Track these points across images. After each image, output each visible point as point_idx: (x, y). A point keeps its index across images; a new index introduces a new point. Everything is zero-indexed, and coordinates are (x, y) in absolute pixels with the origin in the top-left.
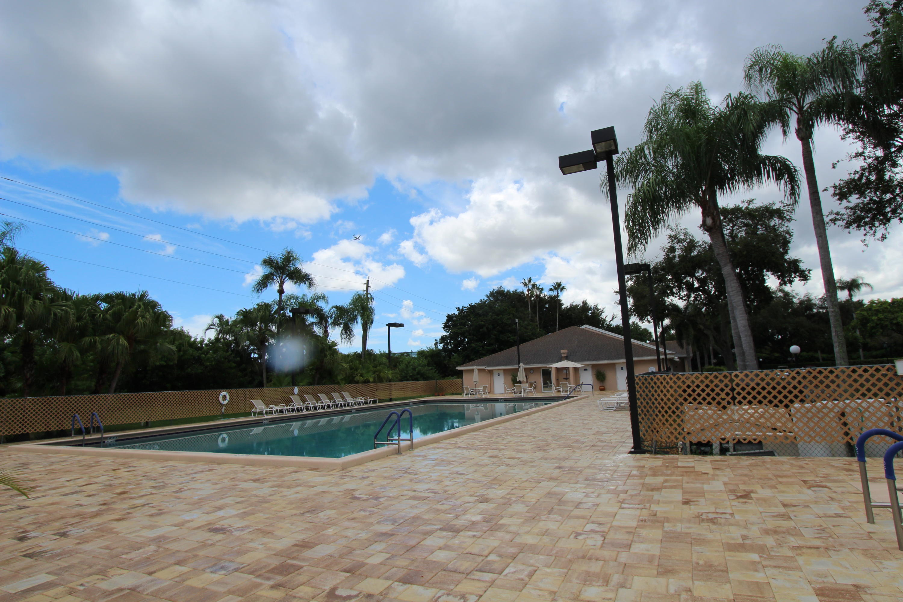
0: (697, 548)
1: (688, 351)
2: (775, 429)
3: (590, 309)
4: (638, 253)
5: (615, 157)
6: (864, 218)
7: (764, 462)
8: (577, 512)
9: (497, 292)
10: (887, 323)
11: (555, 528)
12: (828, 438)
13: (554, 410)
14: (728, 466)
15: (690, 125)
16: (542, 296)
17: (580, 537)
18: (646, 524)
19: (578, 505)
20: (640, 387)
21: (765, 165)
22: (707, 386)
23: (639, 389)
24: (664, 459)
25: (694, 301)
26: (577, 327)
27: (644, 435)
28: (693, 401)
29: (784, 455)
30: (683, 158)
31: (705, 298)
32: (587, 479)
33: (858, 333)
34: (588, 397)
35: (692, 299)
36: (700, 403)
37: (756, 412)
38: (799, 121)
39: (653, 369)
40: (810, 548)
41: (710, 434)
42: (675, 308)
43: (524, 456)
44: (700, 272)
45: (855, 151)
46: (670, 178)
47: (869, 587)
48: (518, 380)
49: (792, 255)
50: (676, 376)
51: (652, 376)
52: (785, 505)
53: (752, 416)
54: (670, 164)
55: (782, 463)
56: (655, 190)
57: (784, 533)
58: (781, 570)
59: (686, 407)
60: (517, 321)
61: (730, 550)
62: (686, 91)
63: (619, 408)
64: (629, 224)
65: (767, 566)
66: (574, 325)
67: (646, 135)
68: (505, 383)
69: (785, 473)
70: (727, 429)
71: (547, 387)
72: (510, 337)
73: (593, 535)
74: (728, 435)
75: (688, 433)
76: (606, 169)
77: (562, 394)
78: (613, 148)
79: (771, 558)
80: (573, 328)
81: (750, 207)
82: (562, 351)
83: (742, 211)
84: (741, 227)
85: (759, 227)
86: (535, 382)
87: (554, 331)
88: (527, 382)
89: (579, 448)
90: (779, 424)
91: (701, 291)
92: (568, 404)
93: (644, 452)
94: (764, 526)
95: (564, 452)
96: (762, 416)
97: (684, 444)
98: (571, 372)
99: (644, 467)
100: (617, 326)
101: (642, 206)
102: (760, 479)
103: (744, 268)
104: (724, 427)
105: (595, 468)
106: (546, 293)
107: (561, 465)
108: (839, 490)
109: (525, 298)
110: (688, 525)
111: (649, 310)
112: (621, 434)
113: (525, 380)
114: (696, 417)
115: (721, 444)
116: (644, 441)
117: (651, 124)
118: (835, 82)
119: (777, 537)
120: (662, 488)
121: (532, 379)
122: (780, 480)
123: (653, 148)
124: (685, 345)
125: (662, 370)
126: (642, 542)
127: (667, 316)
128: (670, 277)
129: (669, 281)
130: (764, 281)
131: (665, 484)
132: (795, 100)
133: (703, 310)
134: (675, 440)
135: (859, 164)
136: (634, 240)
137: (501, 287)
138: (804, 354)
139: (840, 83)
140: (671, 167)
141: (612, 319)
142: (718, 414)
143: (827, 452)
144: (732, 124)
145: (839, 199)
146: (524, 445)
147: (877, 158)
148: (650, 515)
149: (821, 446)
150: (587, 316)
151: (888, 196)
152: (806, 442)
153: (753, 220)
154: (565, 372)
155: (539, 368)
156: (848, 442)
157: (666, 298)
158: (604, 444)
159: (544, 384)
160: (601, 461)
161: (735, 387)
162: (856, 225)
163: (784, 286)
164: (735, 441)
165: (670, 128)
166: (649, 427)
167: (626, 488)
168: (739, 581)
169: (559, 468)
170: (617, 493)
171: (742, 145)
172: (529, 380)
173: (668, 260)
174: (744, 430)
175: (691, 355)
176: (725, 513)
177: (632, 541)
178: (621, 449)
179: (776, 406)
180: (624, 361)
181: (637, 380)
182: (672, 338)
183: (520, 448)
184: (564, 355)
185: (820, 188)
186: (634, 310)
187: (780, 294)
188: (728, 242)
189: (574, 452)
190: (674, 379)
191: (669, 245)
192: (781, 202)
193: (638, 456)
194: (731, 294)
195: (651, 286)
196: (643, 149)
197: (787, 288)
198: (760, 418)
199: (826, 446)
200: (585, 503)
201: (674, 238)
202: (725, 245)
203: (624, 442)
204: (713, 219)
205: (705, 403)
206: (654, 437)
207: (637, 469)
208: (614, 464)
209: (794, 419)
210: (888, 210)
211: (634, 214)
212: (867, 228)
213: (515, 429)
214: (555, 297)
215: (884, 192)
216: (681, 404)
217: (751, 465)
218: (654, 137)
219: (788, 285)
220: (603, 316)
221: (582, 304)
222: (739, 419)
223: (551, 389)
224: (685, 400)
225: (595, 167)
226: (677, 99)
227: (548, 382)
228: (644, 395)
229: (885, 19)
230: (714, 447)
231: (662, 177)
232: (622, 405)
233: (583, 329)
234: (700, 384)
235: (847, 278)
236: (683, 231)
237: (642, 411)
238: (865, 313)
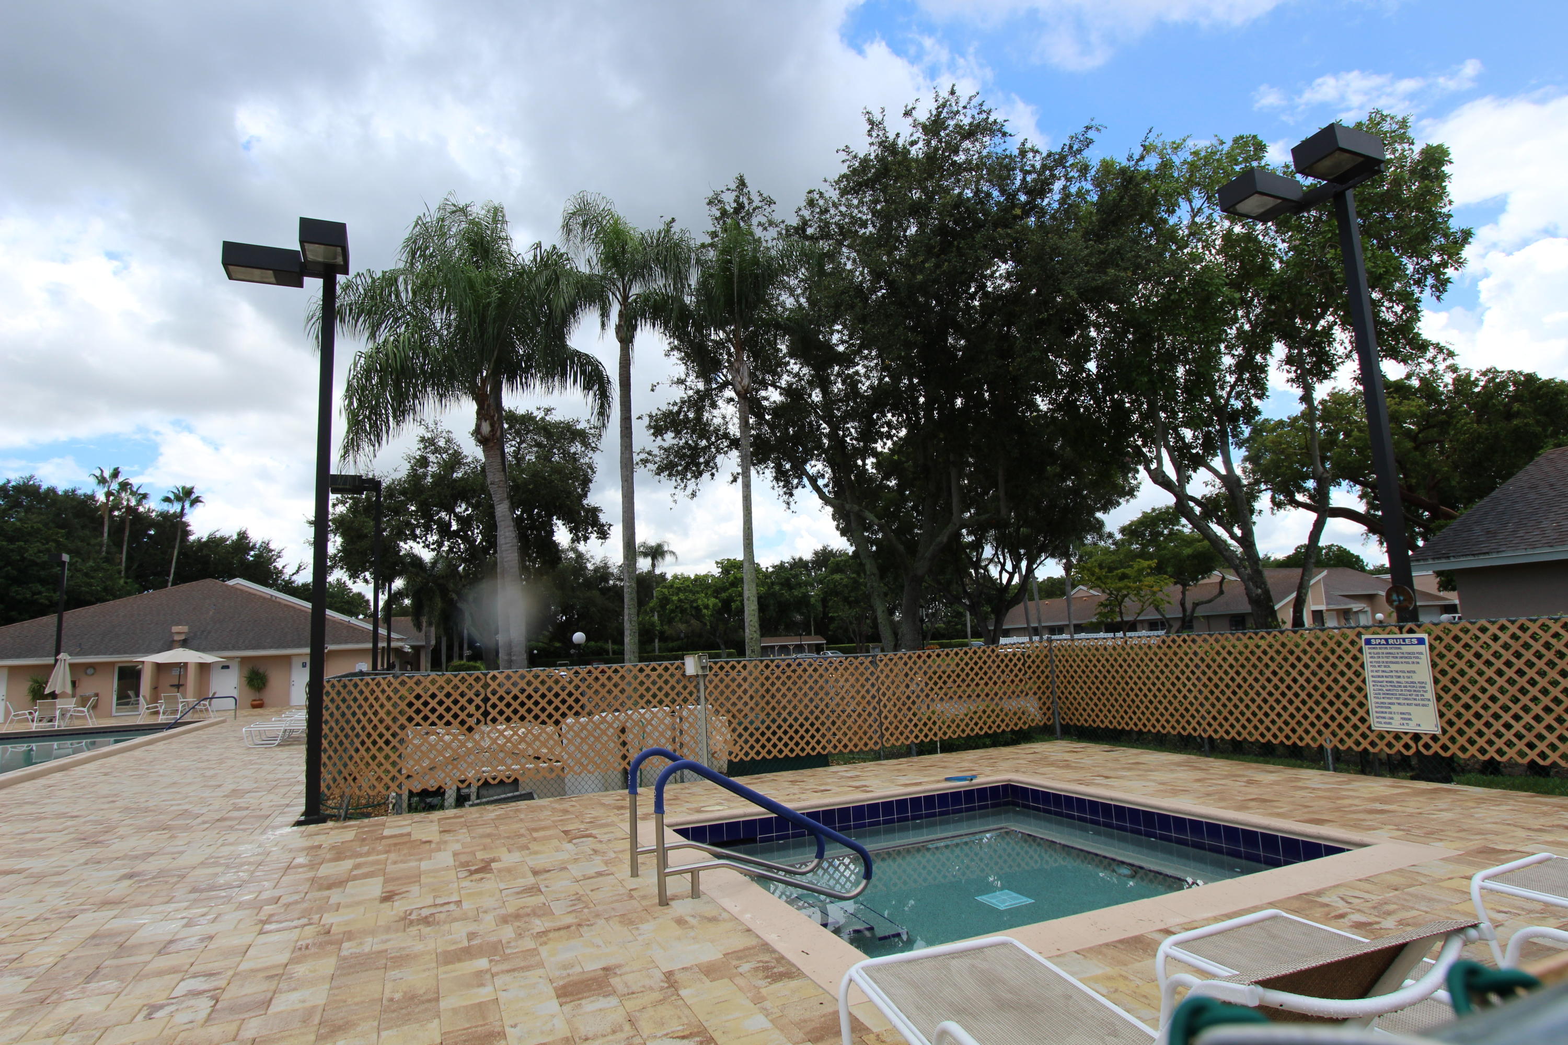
0: (394, 974)
1: (428, 636)
2: (538, 758)
3: (253, 548)
4: (362, 458)
5: (341, 279)
6: (677, 465)
7: (517, 810)
8: (163, 962)
9: (17, 488)
10: (687, 606)
11: (98, 1008)
12: (602, 766)
13: (137, 753)
14: (465, 825)
15: (478, 268)
16: (141, 509)
17: (157, 1015)
18: (307, 952)
19: (164, 948)
20: (332, 700)
21: (573, 362)
22: (448, 695)
23: (330, 705)
24: (359, 827)
25: (448, 552)
26: (219, 582)
27: (329, 788)
28: (422, 722)
29: (546, 796)
30: (460, 315)
31: (466, 550)
32: (194, 890)
33: (656, 617)
34: (223, 721)
35: (445, 548)
36: (433, 724)
37: (515, 733)
38: (621, 315)
39: (364, 666)
40: (559, 929)
41: (443, 775)
42: (416, 561)
43: (36, 865)
44: (464, 506)
45: (677, 376)
46: (435, 342)
47: (619, 966)
48: (47, 691)
49: (592, 500)
50: (399, 680)
51: (356, 679)
52: (535, 873)
53: (509, 740)
54: (438, 319)
55: (541, 808)
56: (407, 356)
57: (528, 915)
58: (516, 974)
59: (410, 731)
60: (66, 557)
61: (447, 963)
62: (478, 211)
63: (287, 741)
64: (351, 403)
65: (497, 974)
66: (212, 576)
67: (404, 258)
68: (9, 697)
69: (543, 824)
70: (470, 765)
71: (127, 704)
72: (40, 593)
73: (192, 1002)
74: (471, 774)
75: (409, 777)
76: (320, 294)
77: (161, 719)
78: (340, 260)
79: (506, 958)
80: (209, 582)
81: (547, 418)
82: (175, 629)
83: (536, 422)
84: (531, 447)
85: (555, 451)
86: (97, 695)
87: (164, 585)
88: (74, 696)
89: (187, 828)
90: (545, 751)
91: (461, 537)
92: (174, 740)
93: (323, 820)
94: (503, 911)
95: (146, 842)
96: (522, 739)
97: (399, 796)
98: (192, 674)
99: (320, 846)
100: (305, 586)
101: (380, 378)
102: (508, 837)
103: (528, 510)
104: (466, 761)
105: (216, 864)
106: (154, 506)
107: (135, 870)
108: (605, 838)
109: (98, 509)
110: (385, 937)
111: (368, 561)
112: (284, 790)
113: (69, 689)
114: (424, 748)
115: (459, 789)
116: (329, 799)
117: (415, 242)
118: (666, 278)
119: (518, 924)
120: (347, 881)
121: (89, 687)
122: (535, 835)
123: (414, 284)
124: (424, 624)
125: (379, 667)
126: (295, 989)
127: (400, 574)
128: (413, 508)
129: (411, 514)
130: (552, 532)
131: (355, 872)
132: (620, 284)
133: (461, 568)
134: (384, 792)
135: (679, 394)
136: (357, 433)
137: (31, 477)
138: (592, 643)
139: (671, 282)
140: (438, 325)
141: (297, 572)
142: (459, 741)
143: (600, 785)
144: (538, 288)
145: (653, 434)
146: (41, 839)
147: (698, 392)
148: (319, 933)
149: (593, 778)
150: (243, 562)
151: (704, 443)
152: (575, 773)
153: (548, 439)
154: (175, 672)
155: (113, 664)
156: (625, 769)
157: (402, 544)
158: (245, 813)
159: (118, 699)
160: (232, 848)
161: (490, 695)
162: (667, 473)
163: (576, 544)
164: (481, 782)
165: (445, 262)
166: (340, 772)
167: (277, 893)
168: (453, 1009)
169: (130, 876)
170: (256, 906)
171: (547, 324)
172: (80, 691)
173: (415, 478)
174: (495, 763)
175: (433, 642)
176: (448, 903)
177: (275, 992)
178: (280, 820)
179: (544, 723)
180: (307, 650)
181: (327, 687)
182: (404, 612)
183: (28, 846)
184: (177, 638)
185: (634, 415)
186: (341, 559)
187: (572, 555)
188: (510, 465)
189: (173, 837)
190: (396, 684)
191: (419, 453)
192: (588, 421)
193: (312, 827)
194: (504, 547)
195: (378, 522)
196: (396, 280)
197: (581, 547)
198: (520, 743)
199: (600, 777)
200: (182, 939)
201: (428, 443)
202: (504, 470)
203: (288, 805)
204: (492, 425)
205: (441, 723)
206: (347, 790)
207: (305, 853)
208: (260, 850)
209: (565, 741)
210: (702, 460)
211: (363, 388)
212: (679, 478)
213: (20, 805)
214: (175, 515)
215: (701, 437)
216: (402, 727)
217: (499, 818)
218: (419, 266)
219: (582, 543)
220: (279, 564)
221: (235, 537)
222: (489, 747)
223: (137, 709)
224: (410, 719)
225: (300, 285)
226: (463, 218)
227: (131, 693)
228: (337, 714)
229: (724, 222)
230: (447, 796)
231: (421, 337)
232: (294, 734)
233: (232, 587)
234: (437, 692)
235: (652, 542)
236: (444, 434)
237: (330, 743)
238: (665, 591)
